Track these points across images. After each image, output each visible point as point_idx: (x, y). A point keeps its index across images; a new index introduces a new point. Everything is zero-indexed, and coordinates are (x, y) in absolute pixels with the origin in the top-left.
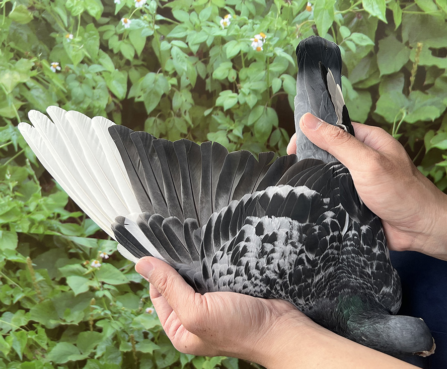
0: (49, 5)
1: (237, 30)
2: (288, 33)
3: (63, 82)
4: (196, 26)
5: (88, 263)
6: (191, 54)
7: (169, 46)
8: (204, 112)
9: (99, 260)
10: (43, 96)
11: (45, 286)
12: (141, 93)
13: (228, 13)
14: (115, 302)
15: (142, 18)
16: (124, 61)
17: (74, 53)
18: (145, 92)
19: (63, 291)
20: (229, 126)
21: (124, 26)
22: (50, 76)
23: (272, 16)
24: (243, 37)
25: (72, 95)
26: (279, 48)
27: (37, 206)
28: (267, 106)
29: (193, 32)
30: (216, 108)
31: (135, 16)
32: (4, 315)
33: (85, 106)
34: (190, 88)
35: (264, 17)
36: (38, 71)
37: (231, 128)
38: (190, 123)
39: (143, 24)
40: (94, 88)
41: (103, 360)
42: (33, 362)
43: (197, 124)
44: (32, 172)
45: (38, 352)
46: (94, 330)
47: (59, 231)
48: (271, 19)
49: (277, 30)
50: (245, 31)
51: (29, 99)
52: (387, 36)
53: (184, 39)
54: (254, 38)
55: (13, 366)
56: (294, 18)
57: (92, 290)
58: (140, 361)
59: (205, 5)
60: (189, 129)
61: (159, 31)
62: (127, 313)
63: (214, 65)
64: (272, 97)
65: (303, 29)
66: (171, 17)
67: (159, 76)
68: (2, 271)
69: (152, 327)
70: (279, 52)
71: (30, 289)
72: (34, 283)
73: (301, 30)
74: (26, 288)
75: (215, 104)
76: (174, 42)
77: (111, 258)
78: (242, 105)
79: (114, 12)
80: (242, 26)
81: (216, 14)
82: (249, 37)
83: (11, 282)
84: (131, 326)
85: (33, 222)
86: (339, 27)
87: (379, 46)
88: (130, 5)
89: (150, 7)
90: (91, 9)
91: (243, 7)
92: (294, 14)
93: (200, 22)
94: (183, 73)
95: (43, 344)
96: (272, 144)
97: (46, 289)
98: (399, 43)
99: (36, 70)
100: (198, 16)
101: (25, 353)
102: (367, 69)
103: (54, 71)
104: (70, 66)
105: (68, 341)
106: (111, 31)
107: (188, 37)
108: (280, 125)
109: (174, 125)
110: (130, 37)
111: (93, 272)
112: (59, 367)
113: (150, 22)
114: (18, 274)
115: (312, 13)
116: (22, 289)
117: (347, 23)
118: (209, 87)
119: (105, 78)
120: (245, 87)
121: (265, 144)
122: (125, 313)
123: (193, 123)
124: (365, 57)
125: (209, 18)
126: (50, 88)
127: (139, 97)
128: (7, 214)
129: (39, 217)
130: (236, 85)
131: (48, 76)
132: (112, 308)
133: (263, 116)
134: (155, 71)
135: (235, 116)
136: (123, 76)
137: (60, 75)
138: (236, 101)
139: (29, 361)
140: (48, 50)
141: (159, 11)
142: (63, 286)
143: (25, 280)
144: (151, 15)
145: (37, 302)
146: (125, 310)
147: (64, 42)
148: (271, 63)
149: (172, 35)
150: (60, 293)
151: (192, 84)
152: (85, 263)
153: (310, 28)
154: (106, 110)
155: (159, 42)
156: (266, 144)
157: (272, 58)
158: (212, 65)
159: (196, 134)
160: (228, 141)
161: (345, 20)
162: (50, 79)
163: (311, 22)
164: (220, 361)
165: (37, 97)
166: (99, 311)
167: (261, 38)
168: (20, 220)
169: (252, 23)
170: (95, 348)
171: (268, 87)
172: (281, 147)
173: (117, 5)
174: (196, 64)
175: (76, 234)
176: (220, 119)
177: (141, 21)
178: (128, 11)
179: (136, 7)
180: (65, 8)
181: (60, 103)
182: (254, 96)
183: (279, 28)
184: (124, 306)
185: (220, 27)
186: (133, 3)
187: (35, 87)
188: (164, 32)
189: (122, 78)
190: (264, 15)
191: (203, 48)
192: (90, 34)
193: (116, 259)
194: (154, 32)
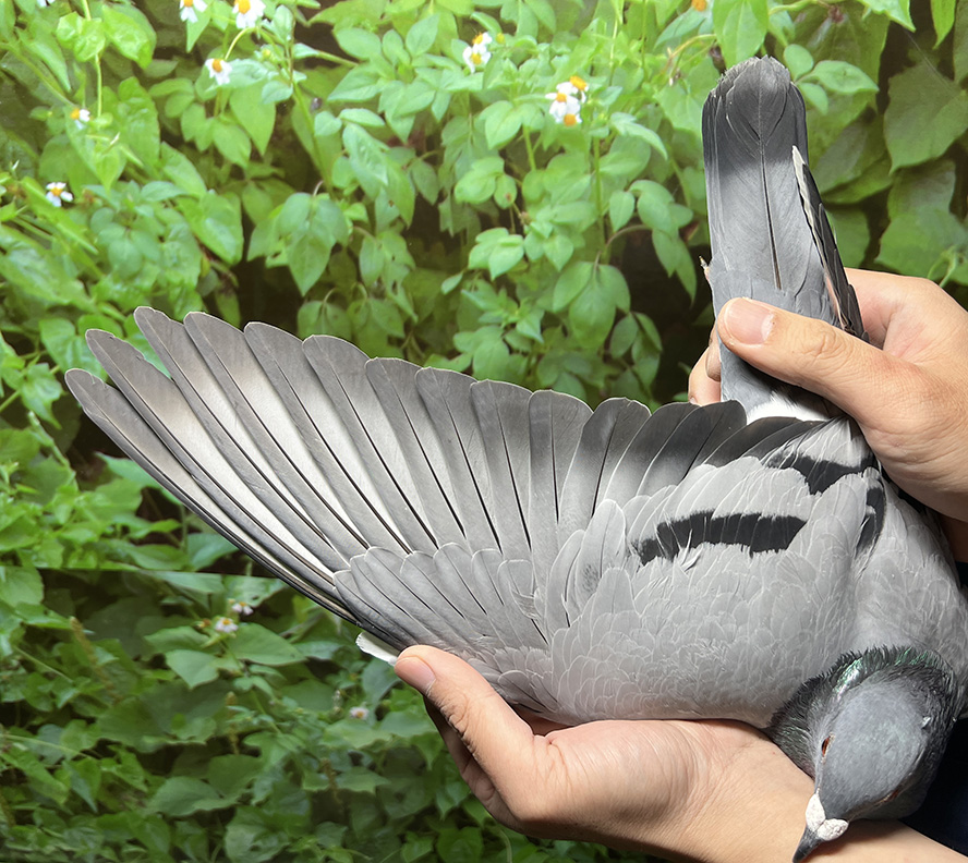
0: (14, 39)
1: (508, 74)
2: (646, 72)
3: (85, 230)
4: (400, 69)
5: (207, 625)
6: (394, 142)
7: (337, 123)
8: (440, 285)
9: (232, 615)
10: (40, 265)
11: (120, 673)
12: (280, 246)
13: (483, 30)
14: (280, 698)
15: (258, 55)
16: (225, 169)
17: (98, 157)
18: (288, 243)
19: (161, 682)
20: (505, 315)
21: (214, 81)
22: (48, 215)
23: (600, 30)
24: (525, 90)
25: (110, 258)
26: (624, 115)
27: (73, 512)
28: (600, 262)
29: (393, 84)
30: (470, 274)
31: (240, 52)
32: (43, 730)
33: (147, 284)
34: (400, 227)
35: (579, 35)
36: (18, 206)
37: (512, 319)
38: (410, 311)
39: (262, 71)
40: (162, 239)
41: (270, 808)
42: (122, 814)
43: (426, 315)
44: (49, 441)
45: (130, 797)
46: (241, 753)
47: (132, 562)
48: (598, 40)
49: (614, 66)
50: (531, 74)
51: (8, 275)
52: (911, 64)
53: (372, 104)
54: (556, 91)
55: (81, 823)
56: (659, 33)
57: (225, 676)
58: (349, 807)
59: (420, 10)
60: (408, 326)
61: (306, 86)
62: (309, 719)
63: (457, 166)
64: (611, 240)
65: (684, 60)
66: (333, 47)
67: (319, 201)
68: (21, 646)
70: (625, 124)
71: (89, 681)
72: (94, 667)
73: (681, 62)
74: (79, 679)
75: (466, 264)
76: (347, 113)
77: (258, 614)
78: (534, 264)
79: (184, 45)
80: (522, 63)
81: (450, 35)
82: (541, 90)
83: (44, 667)
84: (322, 742)
85: (69, 547)
86: (783, 49)
87: (889, 92)
88: (222, 24)
89: (276, 24)
90: (122, 39)
91: (520, 12)
92: (661, 19)
93: (411, 59)
94: (377, 194)
95: (136, 781)
96: (618, 352)
97: (123, 679)
98: (945, 82)
99: (12, 205)
100: (404, 41)
101: (102, 799)
102: (856, 156)
103: (58, 204)
104: (95, 189)
105: (187, 774)
106: (183, 94)
107: (382, 97)
108: (636, 306)
109: (369, 318)
110: (233, 105)
111: (222, 642)
112: (178, 823)
113: (280, 66)
114: (57, 651)
115: (709, 15)
116: (70, 681)
117: (803, 37)
118: (448, 224)
119: (187, 213)
120: (539, 220)
121: (599, 353)
122: (305, 720)
123: (417, 311)
124: (853, 123)
125: (434, 45)
126: (53, 246)
127: (276, 255)
128: (8, 532)
129: (81, 535)
130: (515, 215)
131: (45, 217)
132: (274, 711)
133: (589, 287)
134: (308, 189)
135: (519, 291)
136: (230, 206)
137: (73, 213)
138: (521, 255)
139: (112, 813)
140: (31, 152)
141: (301, 34)
142: (160, 671)
143: (74, 662)
144: (282, 46)
145: (109, 704)
146: (305, 712)
147: (68, 131)
148: (604, 153)
149: (341, 95)
150: (157, 684)
151: (405, 217)
152: (201, 624)
153: (703, 55)
154: (198, 289)
155: (308, 114)
156: (602, 352)
157: (608, 141)
158: (452, 168)
159: (426, 337)
160: (507, 351)
161: (796, 29)
162: (52, 225)
163: (708, 40)
165: (26, 268)
166: (245, 717)
167: (575, 91)
168: (40, 543)
169: (548, 53)
170: (250, 786)
171: (599, 216)
172: (639, 358)
173: (188, 25)
174: (410, 168)
175: (171, 566)
176: (483, 298)
177: (256, 65)
178: (220, 39)
179: (239, 27)
180: (57, 41)
181: (86, 280)
182: (566, 239)
183: (621, 62)
184: (300, 706)
185: (463, 67)
186: (230, 18)
187: (17, 246)
188: (318, 90)
189: (228, 212)
190: (578, 29)
191: (423, 126)
192: (132, 105)
193: (269, 614)
194: (294, 89)
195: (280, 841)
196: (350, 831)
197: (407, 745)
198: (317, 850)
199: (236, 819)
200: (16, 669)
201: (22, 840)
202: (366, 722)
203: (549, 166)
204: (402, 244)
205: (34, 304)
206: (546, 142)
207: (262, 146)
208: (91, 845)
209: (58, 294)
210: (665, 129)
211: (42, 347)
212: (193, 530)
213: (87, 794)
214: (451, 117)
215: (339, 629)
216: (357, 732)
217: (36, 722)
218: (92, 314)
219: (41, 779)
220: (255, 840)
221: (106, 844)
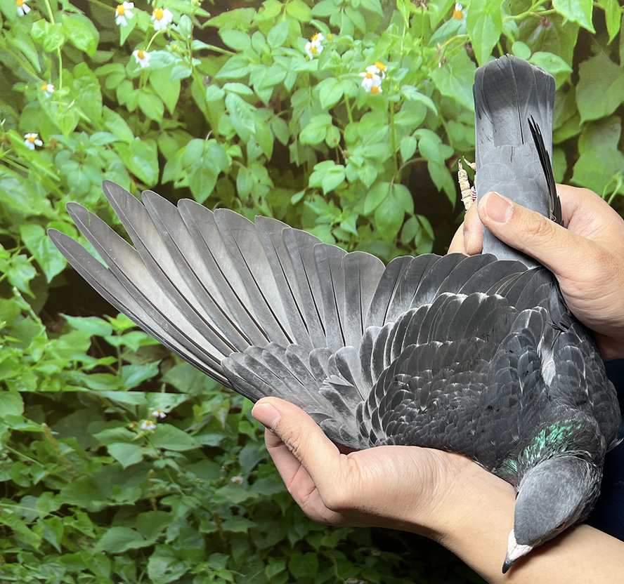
0: (2, 37)
1: (335, 60)
2: (424, 59)
3: (51, 165)
4: (263, 56)
5: (136, 426)
6: (259, 105)
7: (222, 92)
8: (290, 198)
9: (152, 418)
10: (20, 189)
11: (77, 460)
12: (184, 174)
13: (318, 31)
14: (184, 472)
15: (169, 48)
16: (147, 123)
17: (60, 116)
18: (189, 172)
19: (104, 464)
20: (333, 218)
21: (139, 64)
22: (27, 156)
23: (394, 31)
24: (346, 71)
25: (69, 183)
26: (409, 87)
27: (44, 353)
28: (394, 182)
29: (259, 67)
30: (310, 191)
31: (156, 46)
32: (23, 499)
33: (94, 200)
34: (263, 160)
35: (380, 35)
36: (5, 150)
37: (337, 220)
39: (172, 58)
40: (104, 170)
41: (178, 545)
42: (78, 553)
44: (27, 307)
45: (84, 542)
46: (158, 510)
47: (84, 386)
48: (393, 38)
49: (404, 55)
50: (351, 59)
53: (245, 80)
54: (366, 72)
55: (50, 560)
56: (432, 34)
58: (231, 542)
59: (277, 18)
61: (201, 68)
62: (203, 486)
63: (302, 120)
64: (401, 168)
65: (449, 51)
66: (219, 43)
67: (210, 144)
68: (8, 444)
69: (243, 499)
70: (410, 92)
71: (55, 465)
72: (59, 456)
73: (446, 53)
74: (49, 464)
75: (307, 184)
76: (228, 86)
77: (170, 417)
78: (352, 184)
79: (118, 41)
80: (344, 53)
81: (296, 35)
82: (356, 71)
83: (25, 458)
84: (212, 501)
85: (41, 377)
86: (511, 44)
87: (580, 72)
88: (145, 29)
89: (181, 27)
90: (76, 37)
91: (343, 20)
92: (433, 24)
93: (271, 51)
94: (248, 139)
95: (88, 531)
96: (406, 240)
97: (78, 463)
98: (616, 66)
100: (266, 39)
101: (64, 544)
103: (32, 148)
104: (58, 137)
105: (123, 525)
106: (118, 74)
107: (251, 75)
108: (417, 211)
110: (151, 80)
111: (145, 436)
112: (116, 557)
113: (183, 55)
114: (33, 446)
115: (464, 22)
116: (42, 466)
118: (295, 158)
119: (120, 153)
120: (355, 155)
121: (394, 242)
122: (201, 487)
125: (286, 41)
126: (30, 176)
127: (181, 180)
129: (50, 368)
130: (340, 152)
131: (23, 157)
132: (180, 481)
133: (388, 199)
134: (202, 136)
135: (342, 202)
136: (150, 148)
137: (43, 154)
138: (344, 178)
139: (71, 552)
140: (16, 115)
141: (197, 34)
142: (103, 457)
143: (45, 453)
144: (184, 41)
145: (69, 480)
146: (201, 481)
147: (39, 99)
148: (397, 112)
149: (224, 74)
150: (102, 466)
151: (267, 154)
152: (131, 425)
153: (460, 48)
155: (202, 87)
156: (396, 240)
157: (399, 104)
158: (297, 122)
160: (334, 241)
161: (520, 31)
162: (28, 162)
164: (345, 535)
165: (11, 191)
166: (161, 485)
167: (378, 71)
168: (21, 375)
169: (360, 46)
170: (164, 531)
171: (394, 153)
172: (420, 244)
173: (121, 28)
174: (270, 122)
175: (111, 387)
176: (318, 207)
177: (167, 54)
178: (143, 37)
179: (156, 29)
180: (31, 38)
181: (52, 198)
182: (372, 168)
183: (408, 52)
184: (198, 477)
185: (305, 56)
186: (150, 23)
187: (4, 176)
188: (209, 71)
189: (149, 152)
190: (380, 31)
191: (279, 94)
192: (83, 81)
193: (177, 417)
194: (193, 70)
195: (185, 566)
196: (231, 559)
197: (269, 500)
198: (210, 572)
199: (155, 554)
200: (6, 459)
201: (10, 573)
202: (241, 486)
203: (361, 120)
204: (265, 172)
205: (17, 215)
206: (360, 104)
207: (172, 108)
208: (57, 574)
209: (33, 208)
210: (436, 96)
211: (22, 244)
212: (125, 363)
213: (54, 541)
214: (297, 88)
215: (223, 426)
216: (236, 493)
217: (19, 494)
218: (56, 221)
219: (23, 532)
220: (169, 566)
221: (67, 574)
